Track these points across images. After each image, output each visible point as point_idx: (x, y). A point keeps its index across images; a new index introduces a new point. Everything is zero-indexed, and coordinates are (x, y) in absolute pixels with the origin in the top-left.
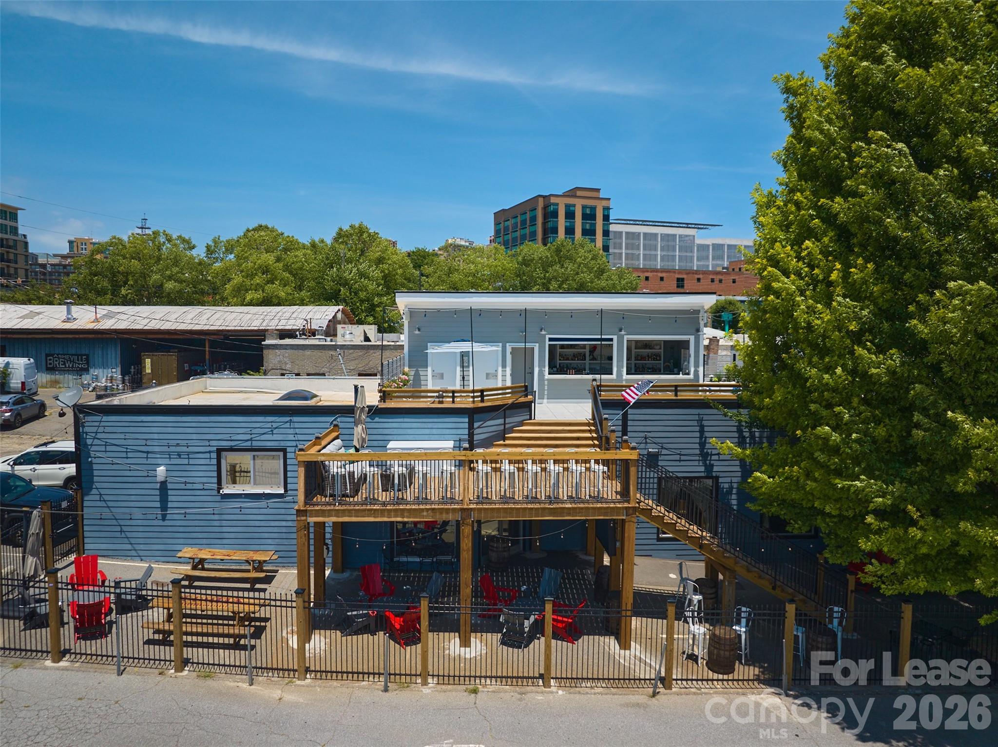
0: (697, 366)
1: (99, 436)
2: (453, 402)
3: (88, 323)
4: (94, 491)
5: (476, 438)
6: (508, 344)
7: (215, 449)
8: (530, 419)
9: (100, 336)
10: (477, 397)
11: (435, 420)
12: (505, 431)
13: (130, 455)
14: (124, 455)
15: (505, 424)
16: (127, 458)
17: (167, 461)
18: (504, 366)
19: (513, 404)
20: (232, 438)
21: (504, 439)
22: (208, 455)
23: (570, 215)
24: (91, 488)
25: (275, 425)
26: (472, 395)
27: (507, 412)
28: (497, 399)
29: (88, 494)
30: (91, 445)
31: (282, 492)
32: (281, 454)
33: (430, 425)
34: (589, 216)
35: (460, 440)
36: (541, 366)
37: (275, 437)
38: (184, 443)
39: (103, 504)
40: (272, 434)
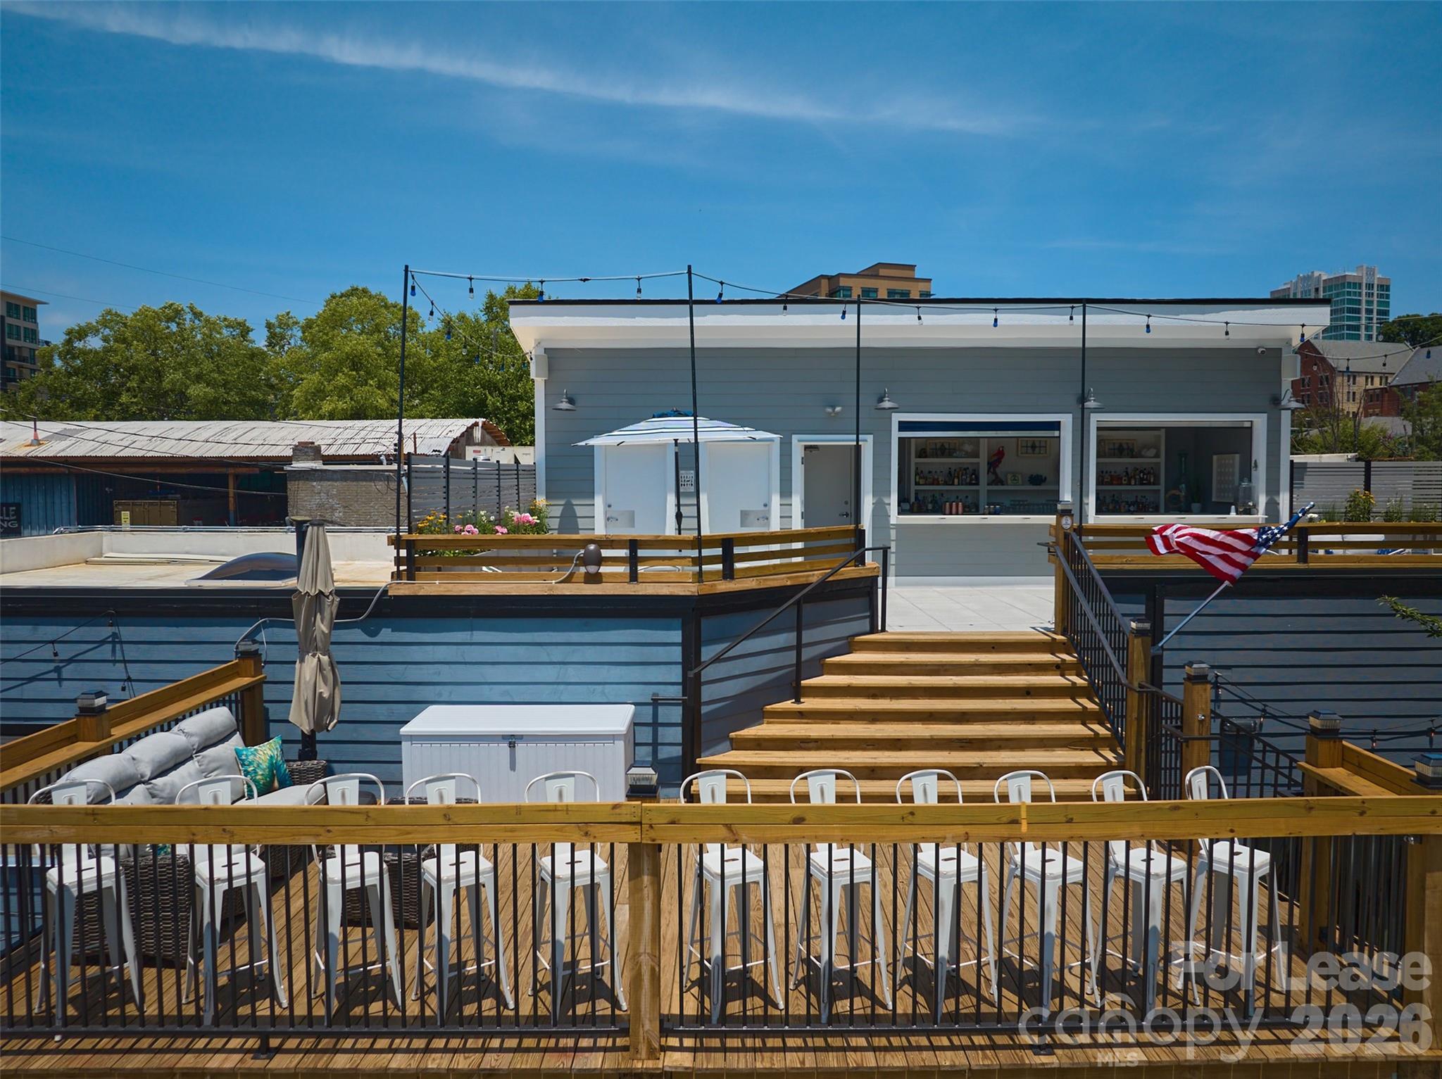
0: (1273, 490)
2: (634, 577)
3: (20, 447)
5: (707, 693)
6: (795, 438)
8: (873, 630)
9: (39, 470)
10: (712, 560)
11: (575, 636)
12: (801, 670)
15: (799, 647)
18: (786, 492)
19: (823, 583)
21: (798, 693)
26: (695, 553)
27: (807, 608)
28: (774, 570)
33: (557, 654)
35: (656, 703)
36: (880, 491)
37: (69, 690)
40: (60, 680)
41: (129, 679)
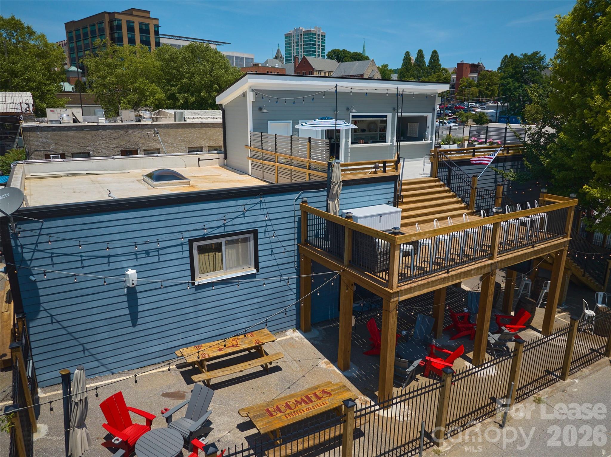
1: (40, 247)
2: (384, 171)
4: (42, 314)
7: (187, 240)
11: (373, 188)
13: (86, 263)
14: (79, 264)
16: (83, 267)
17: (135, 263)
20: (206, 227)
22: (179, 248)
23: (131, 29)
24: (38, 311)
25: (247, 207)
29: (34, 319)
30: (31, 260)
31: (255, 271)
32: (251, 236)
34: (145, 31)
35: (388, 203)
36: (347, 138)
37: (247, 220)
38: (154, 239)
39: (57, 326)
40: (244, 217)
41: (268, 214)
